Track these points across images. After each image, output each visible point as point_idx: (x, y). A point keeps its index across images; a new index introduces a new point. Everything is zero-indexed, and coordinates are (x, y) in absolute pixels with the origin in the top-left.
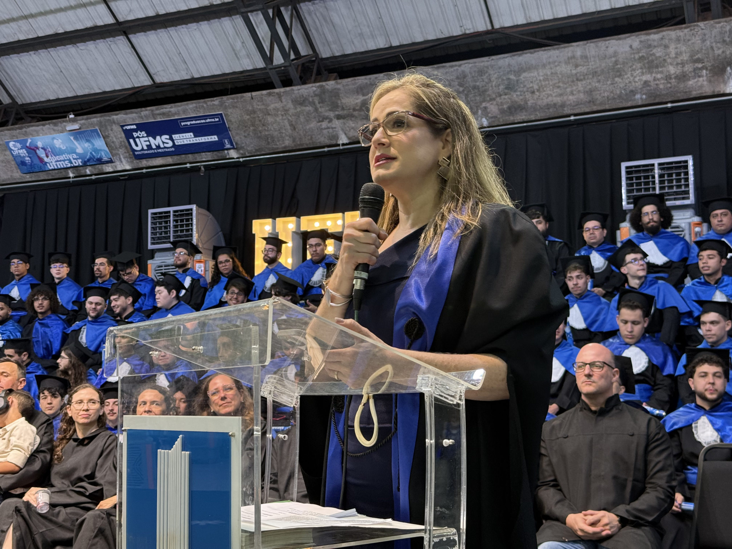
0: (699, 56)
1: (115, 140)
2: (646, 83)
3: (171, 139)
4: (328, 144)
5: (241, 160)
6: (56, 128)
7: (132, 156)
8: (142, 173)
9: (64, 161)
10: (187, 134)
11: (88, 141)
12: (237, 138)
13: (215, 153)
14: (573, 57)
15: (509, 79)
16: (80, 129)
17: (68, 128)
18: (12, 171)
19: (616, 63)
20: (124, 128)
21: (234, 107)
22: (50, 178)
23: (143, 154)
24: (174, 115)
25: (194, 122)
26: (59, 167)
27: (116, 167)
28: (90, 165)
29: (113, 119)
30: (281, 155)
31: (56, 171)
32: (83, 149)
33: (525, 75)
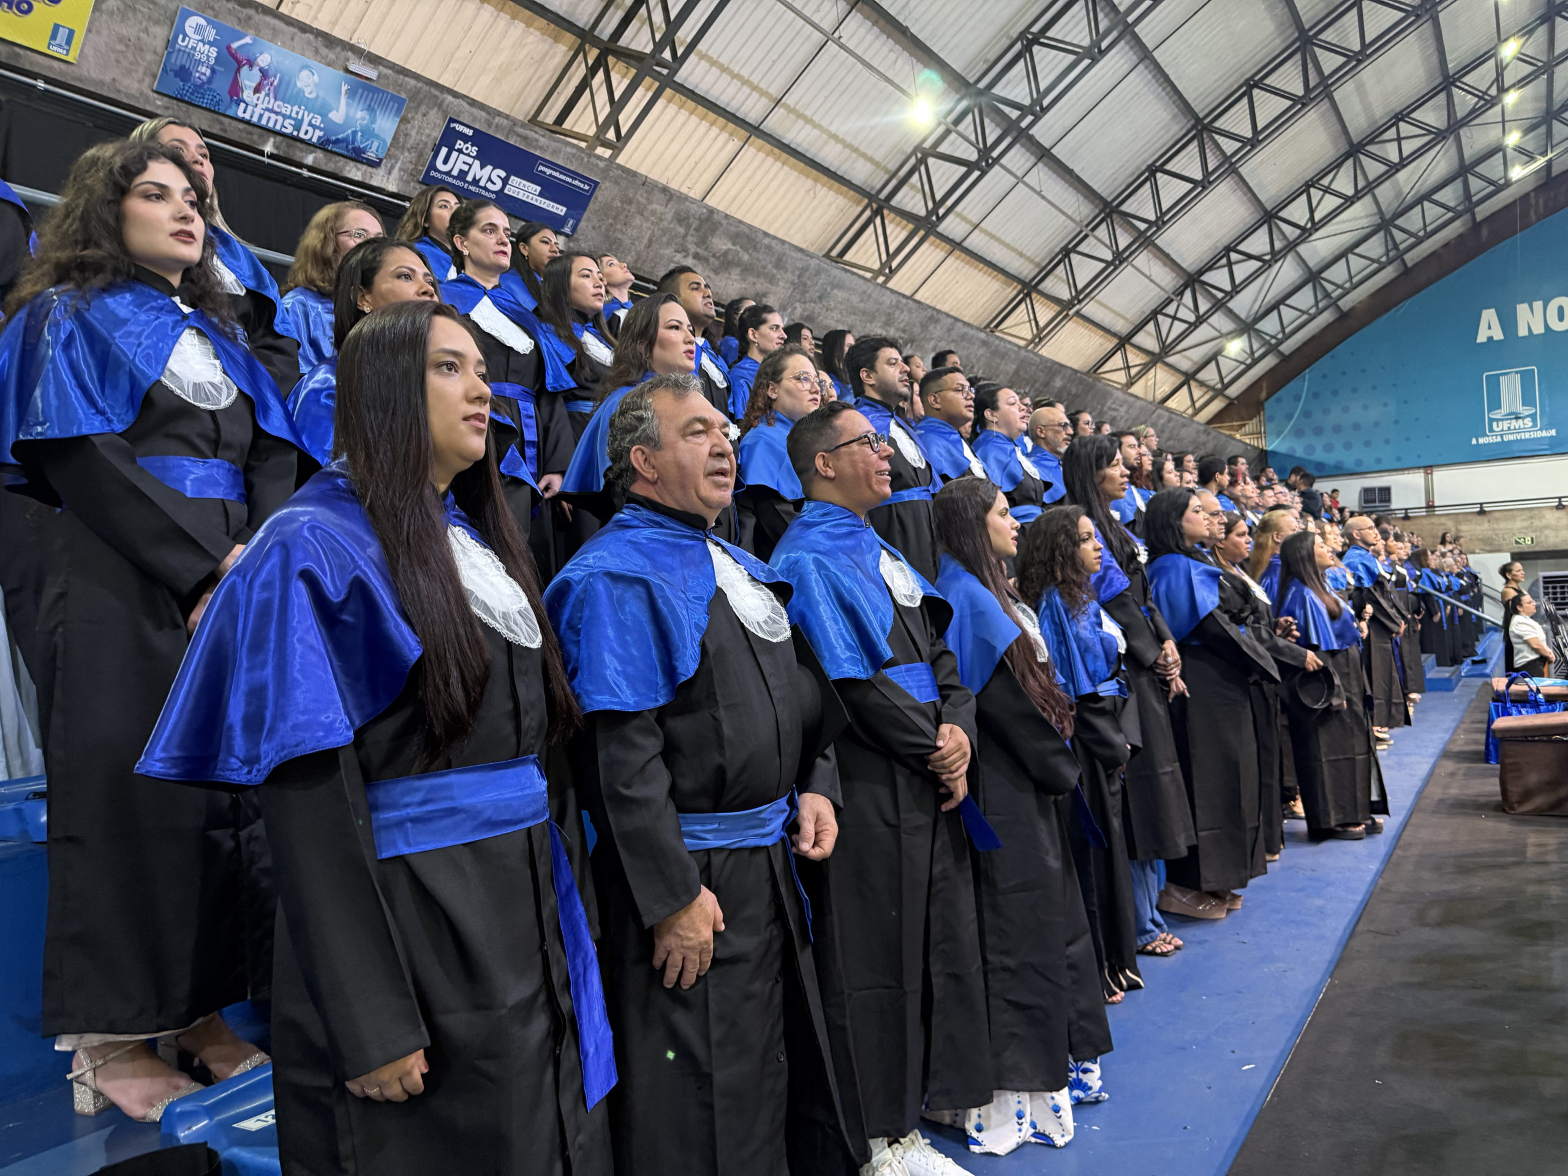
1: (413, 133)
3: (505, 181)
6: (324, 51)
7: (420, 174)
9: (287, 117)
10: (532, 185)
11: (370, 109)
16: (374, 80)
17: (352, 68)
20: (452, 125)
21: (616, 183)
24: (537, 148)
25: (556, 174)
27: (372, 177)
29: (443, 101)
31: (241, 126)
32: (347, 117)
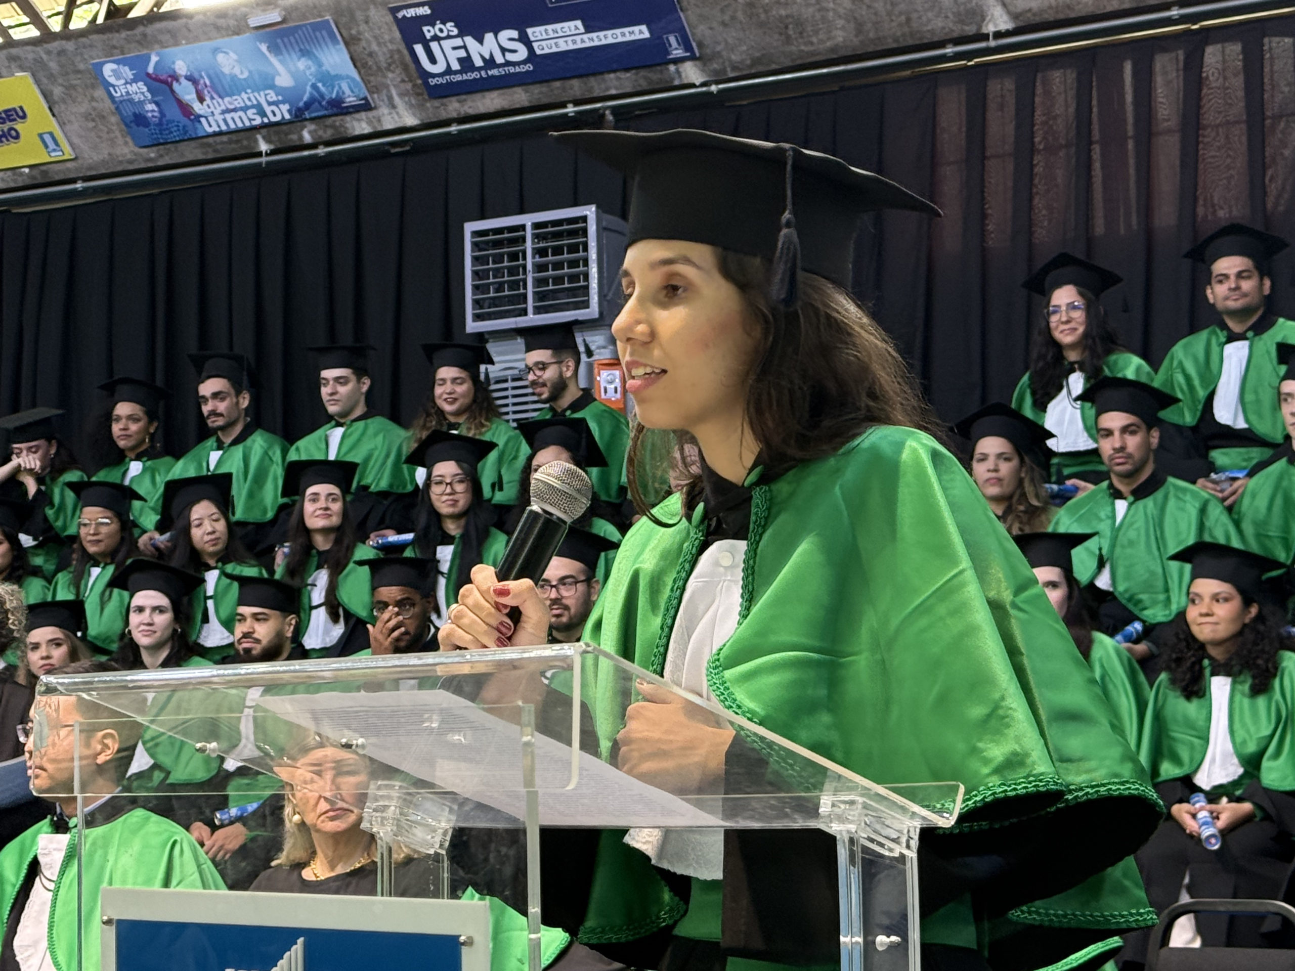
3: (524, 39)
4: (955, 35)
5: (714, 88)
6: (221, 22)
7: (422, 90)
8: (449, 134)
9: (245, 109)
10: (566, 25)
11: (305, 53)
12: (700, 31)
13: (643, 73)
16: (283, 21)
17: (254, 22)
18: (112, 141)
20: (400, 15)
22: (210, 156)
23: (450, 84)
26: (232, 126)
27: (379, 121)
28: (312, 119)
30: (825, 71)
31: (225, 138)
32: (294, 75)
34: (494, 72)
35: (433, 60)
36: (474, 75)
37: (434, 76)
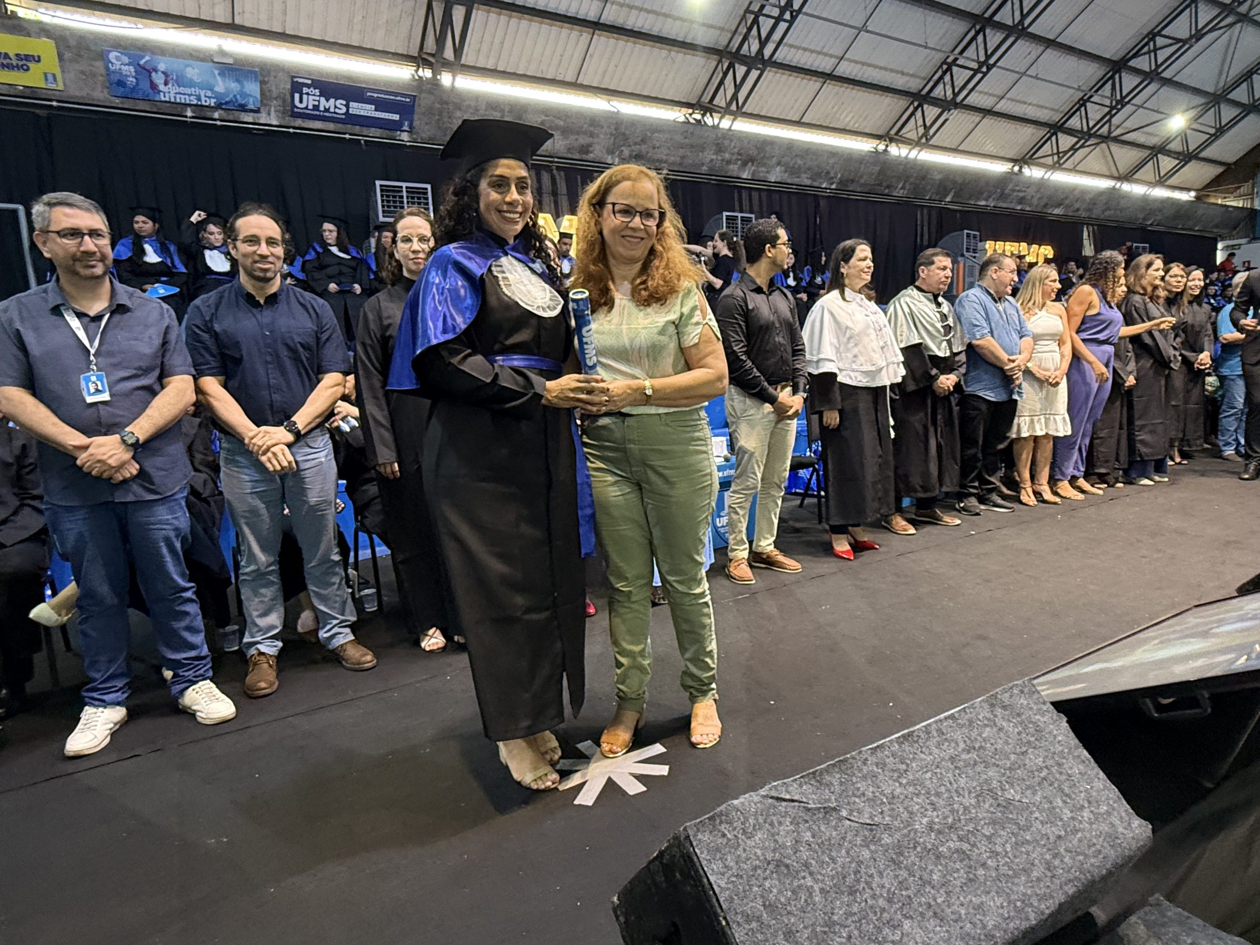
0: (742, 152)
1: (273, 88)
2: (712, 160)
3: (347, 106)
5: (407, 143)
6: (195, 53)
8: (289, 132)
9: (190, 95)
10: (367, 106)
11: (238, 81)
12: (416, 123)
13: (387, 131)
14: (686, 132)
15: (646, 135)
16: (231, 64)
17: (216, 60)
19: (705, 143)
20: (296, 80)
21: (430, 92)
22: (155, 110)
23: (304, 113)
24: (361, 82)
25: (382, 96)
27: (259, 118)
28: (224, 109)
29: (284, 66)
31: (170, 105)
32: (226, 88)
33: (657, 135)
34: (327, 114)
35: (301, 101)
36: (318, 113)
37: (297, 108)
